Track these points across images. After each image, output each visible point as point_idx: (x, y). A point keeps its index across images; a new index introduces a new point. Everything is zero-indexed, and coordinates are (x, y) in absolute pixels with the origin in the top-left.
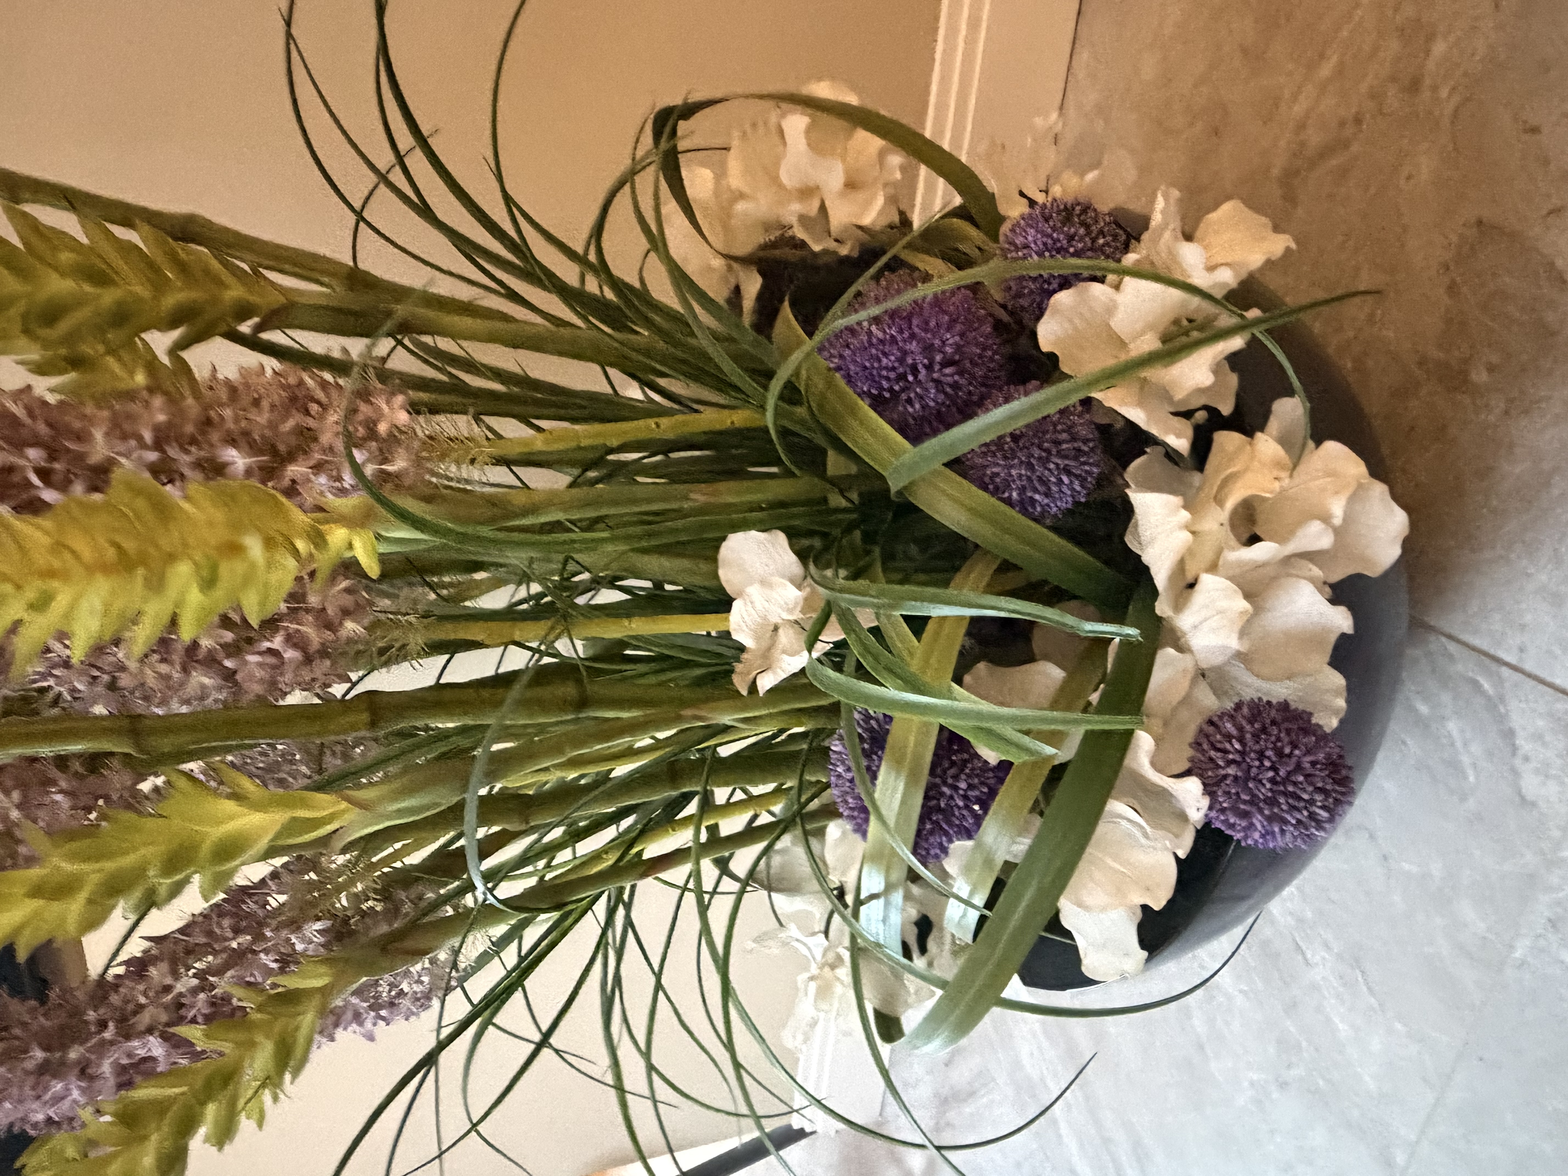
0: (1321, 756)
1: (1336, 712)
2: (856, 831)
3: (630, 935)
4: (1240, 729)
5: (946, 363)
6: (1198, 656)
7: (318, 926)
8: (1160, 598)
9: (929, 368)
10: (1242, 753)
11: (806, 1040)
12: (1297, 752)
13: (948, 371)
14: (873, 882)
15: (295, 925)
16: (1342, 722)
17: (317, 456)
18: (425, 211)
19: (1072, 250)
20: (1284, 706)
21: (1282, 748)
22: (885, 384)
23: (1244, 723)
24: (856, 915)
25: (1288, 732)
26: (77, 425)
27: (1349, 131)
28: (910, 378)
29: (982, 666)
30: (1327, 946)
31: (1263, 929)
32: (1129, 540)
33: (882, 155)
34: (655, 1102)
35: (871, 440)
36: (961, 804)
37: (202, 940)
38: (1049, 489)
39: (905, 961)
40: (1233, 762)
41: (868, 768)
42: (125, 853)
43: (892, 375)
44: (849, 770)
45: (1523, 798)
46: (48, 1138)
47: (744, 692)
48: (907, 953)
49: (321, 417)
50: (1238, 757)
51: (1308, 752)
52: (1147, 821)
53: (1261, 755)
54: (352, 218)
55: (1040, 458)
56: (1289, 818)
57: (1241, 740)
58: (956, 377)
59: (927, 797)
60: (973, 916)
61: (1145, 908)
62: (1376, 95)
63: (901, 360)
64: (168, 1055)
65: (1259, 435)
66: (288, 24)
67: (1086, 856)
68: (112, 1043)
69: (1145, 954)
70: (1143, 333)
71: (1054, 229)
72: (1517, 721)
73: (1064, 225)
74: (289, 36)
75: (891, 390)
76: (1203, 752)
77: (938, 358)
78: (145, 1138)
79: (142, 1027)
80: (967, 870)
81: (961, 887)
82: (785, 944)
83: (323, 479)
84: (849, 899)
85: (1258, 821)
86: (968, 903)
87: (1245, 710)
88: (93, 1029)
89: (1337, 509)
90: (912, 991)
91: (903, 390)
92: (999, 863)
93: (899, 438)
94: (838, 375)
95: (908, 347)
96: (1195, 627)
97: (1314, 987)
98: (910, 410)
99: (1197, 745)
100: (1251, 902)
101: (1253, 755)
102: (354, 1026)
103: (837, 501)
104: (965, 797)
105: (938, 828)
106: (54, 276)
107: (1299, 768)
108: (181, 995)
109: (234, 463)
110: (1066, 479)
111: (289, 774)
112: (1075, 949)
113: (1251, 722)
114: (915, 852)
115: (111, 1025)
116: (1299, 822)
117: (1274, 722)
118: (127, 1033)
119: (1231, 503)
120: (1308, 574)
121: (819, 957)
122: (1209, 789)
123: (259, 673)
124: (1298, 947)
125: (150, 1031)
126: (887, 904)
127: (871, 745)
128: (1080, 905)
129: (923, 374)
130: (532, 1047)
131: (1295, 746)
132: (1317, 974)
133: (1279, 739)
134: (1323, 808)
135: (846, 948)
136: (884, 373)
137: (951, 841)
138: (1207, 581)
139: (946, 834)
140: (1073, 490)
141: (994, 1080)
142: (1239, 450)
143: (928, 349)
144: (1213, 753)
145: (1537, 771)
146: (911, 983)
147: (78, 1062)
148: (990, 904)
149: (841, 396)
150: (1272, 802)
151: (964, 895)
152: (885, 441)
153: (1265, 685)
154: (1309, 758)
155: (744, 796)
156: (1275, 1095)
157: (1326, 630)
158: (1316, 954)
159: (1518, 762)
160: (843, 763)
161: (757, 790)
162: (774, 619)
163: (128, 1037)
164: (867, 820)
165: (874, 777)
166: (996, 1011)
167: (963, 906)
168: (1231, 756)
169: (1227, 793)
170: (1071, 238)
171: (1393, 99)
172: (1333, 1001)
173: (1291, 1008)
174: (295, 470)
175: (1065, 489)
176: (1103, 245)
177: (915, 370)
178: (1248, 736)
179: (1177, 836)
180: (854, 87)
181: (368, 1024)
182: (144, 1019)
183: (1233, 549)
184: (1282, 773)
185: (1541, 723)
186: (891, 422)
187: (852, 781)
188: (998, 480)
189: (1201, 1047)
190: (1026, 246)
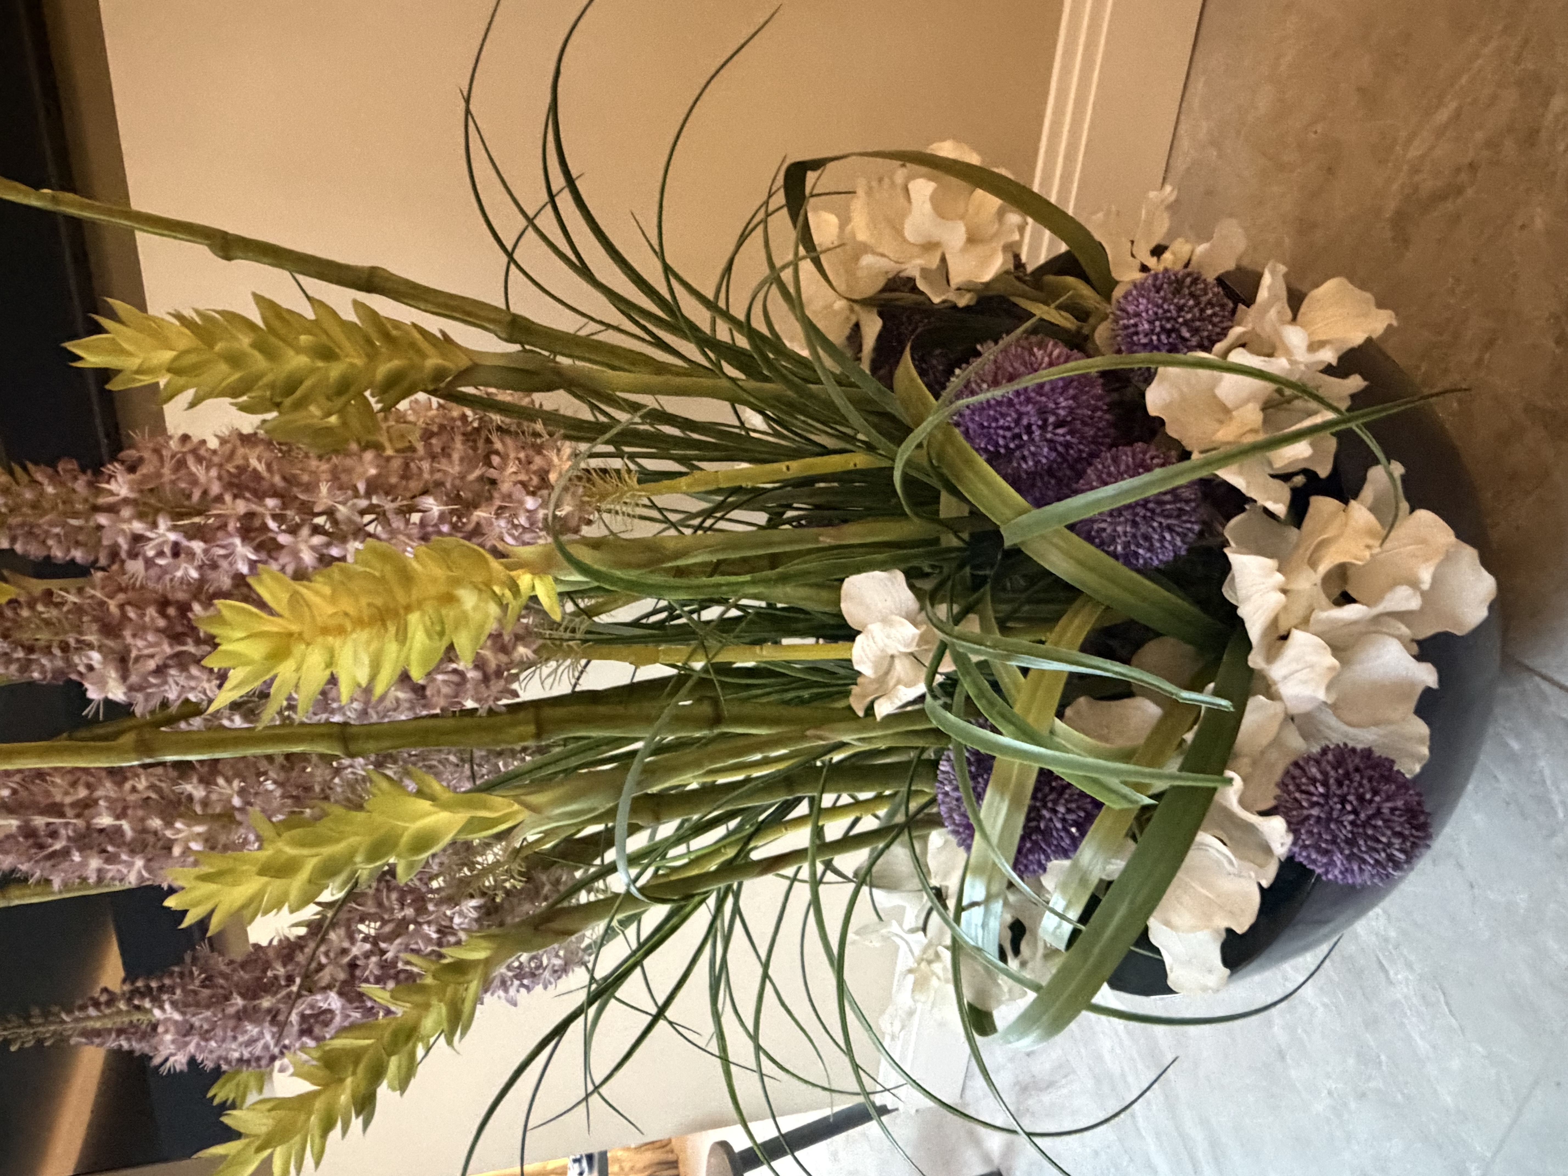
0: (1400, 803)
1: (1419, 759)
2: (960, 845)
3: (738, 921)
4: (1325, 774)
5: (1059, 424)
6: (1288, 704)
7: (474, 903)
8: (1253, 652)
9: (1043, 428)
10: (1326, 796)
11: (903, 1028)
12: (1377, 799)
13: (1060, 431)
14: (975, 890)
15: (452, 900)
16: (1424, 769)
17: (498, 503)
18: (583, 270)
19: (1181, 320)
20: (1368, 753)
21: (1363, 794)
22: (1001, 442)
23: (1329, 768)
24: (957, 919)
25: (1370, 779)
26: (305, 478)
27: (1464, 177)
28: (1025, 437)
29: (1082, 700)
30: (1409, 966)
31: (1347, 946)
32: (1226, 592)
33: (1001, 214)
34: (762, 1075)
35: (986, 492)
36: (1059, 825)
37: (373, 910)
38: (1152, 545)
39: (1001, 964)
40: (1317, 804)
41: (974, 789)
42: (338, 841)
43: (1008, 434)
44: (956, 789)
46: (238, 1072)
47: (861, 714)
48: (1003, 957)
49: (502, 468)
50: (1322, 801)
51: (1388, 799)
52: (1234, 852)
53: (1343, 800)
54: (505, 259)
55: (1144, 517)
56: (1367, 857)
57: (1325, 784)
58: (1068, 438)
59: (1028, 819)
60: (1067, 929)
61: (1229, 931)
62: (1492, 144)
63: (1017, 422)
64: (343, 1008)
65: (1353, 503)
66: (467, 101)
67: (1175, 881)
68: (299, 995)
69: (1227, 971)
70: (1247, 401)
71: (1165, 299)
73: (1174, 295)
74: (468, 112)
75: (1006, 447)
76: (1289, 793)
77: (1052, 419)
78: (341, 1080)
79: (323, 984)
80: (1063, 887)
81: (1058, 902)
82: (886, 938)
83: (502, 523)
84: (951, 903)
85: (1338, 858)
86: (1062, 917)
87: (1330, 757)
88: (283, 983)
89: (1426, 576)
90: (1006, 989)
91: (1018, 447)
92: (1094, 881)
93: (1012, 491)
94: (957, 431)
95: (1023, 409)
96: (1285, 678)
97: (1395, 1004)
98: (1024, 466)
99: (1282, 785)
100: (1331, 925)
101: (1336, 799)
102: (501, 993)
103: (950, 541)
104: (1064, 820)
105: (1036, 847)
106: (291, 353)
107: (1378, 813)
108: (356, 958)
109: (430, 510)
110: (1168, 536)
111: (440, 762)
112: (1162, 963)
113: (1336, 769)
114: (1015, 868)
115: (298, 980)
116: (1376, 861)
117: (1357, 770)
118: (309, 987)
119: (1323, 568)
120: (1397, 633)
121: (917, 952)
122: (1293, 827)
123: (446, 690)
124: (1382, 966)
125: (329, 987)
126: (987, 913)
127: (977, 768)
128: (1167, 923)
129: (1037, 433)
130: (649, 1018)
131: (1375, 792)
132: (1398, 993)
133: (1361, 785)
134: (1401, 850)
135: (947, 948)
136: (1001, 432)
137: (1048, 859)
138: (1298, 637)
139: (1044, 852)
140: (1174, 545)
141: (1074, 1072)
142: (1333, 515)
143: (1043, 412)
144: (1298, 795)
146: (1004, 982)
147: (269, 1011)
148: (1084, 918)
149: (960, 451)
150: (1351, 842)
151: (1059, 909)
152: (1000, 494)
153: (1352, 731)
154: (1389, 805)
155: (851, 801)
156: (1353, 1105)
157: (1412, 684)
158: (1398, 973)
160: (950, 782)
161: (863, 796)
162: (891, 652)
163: (311, 991)
164: (972, 836)
165: (980, 797)
166: (1085, 1014)
167: (1057, 919)
168: (1315, 799)
169: (1310, 833)
170: (1180, 309)
171: (1509, 147)
172: (1414, 1019)
173: (1372, 1023)
174: (480, 514)
175: (1167, 544)
176: (1211, 316)
177: (1029, 429)
178: (1332, 781)
179: (1261, 866)
180: (976, 148)
181: (512, 991)
182: (325, 977)
183: (1323, 610)
184: (1363, 816)
186: (1005, 477)
187: (958, 799)
188: (1104, 535)
189: (1282, 1056)
190: (1137, 315)
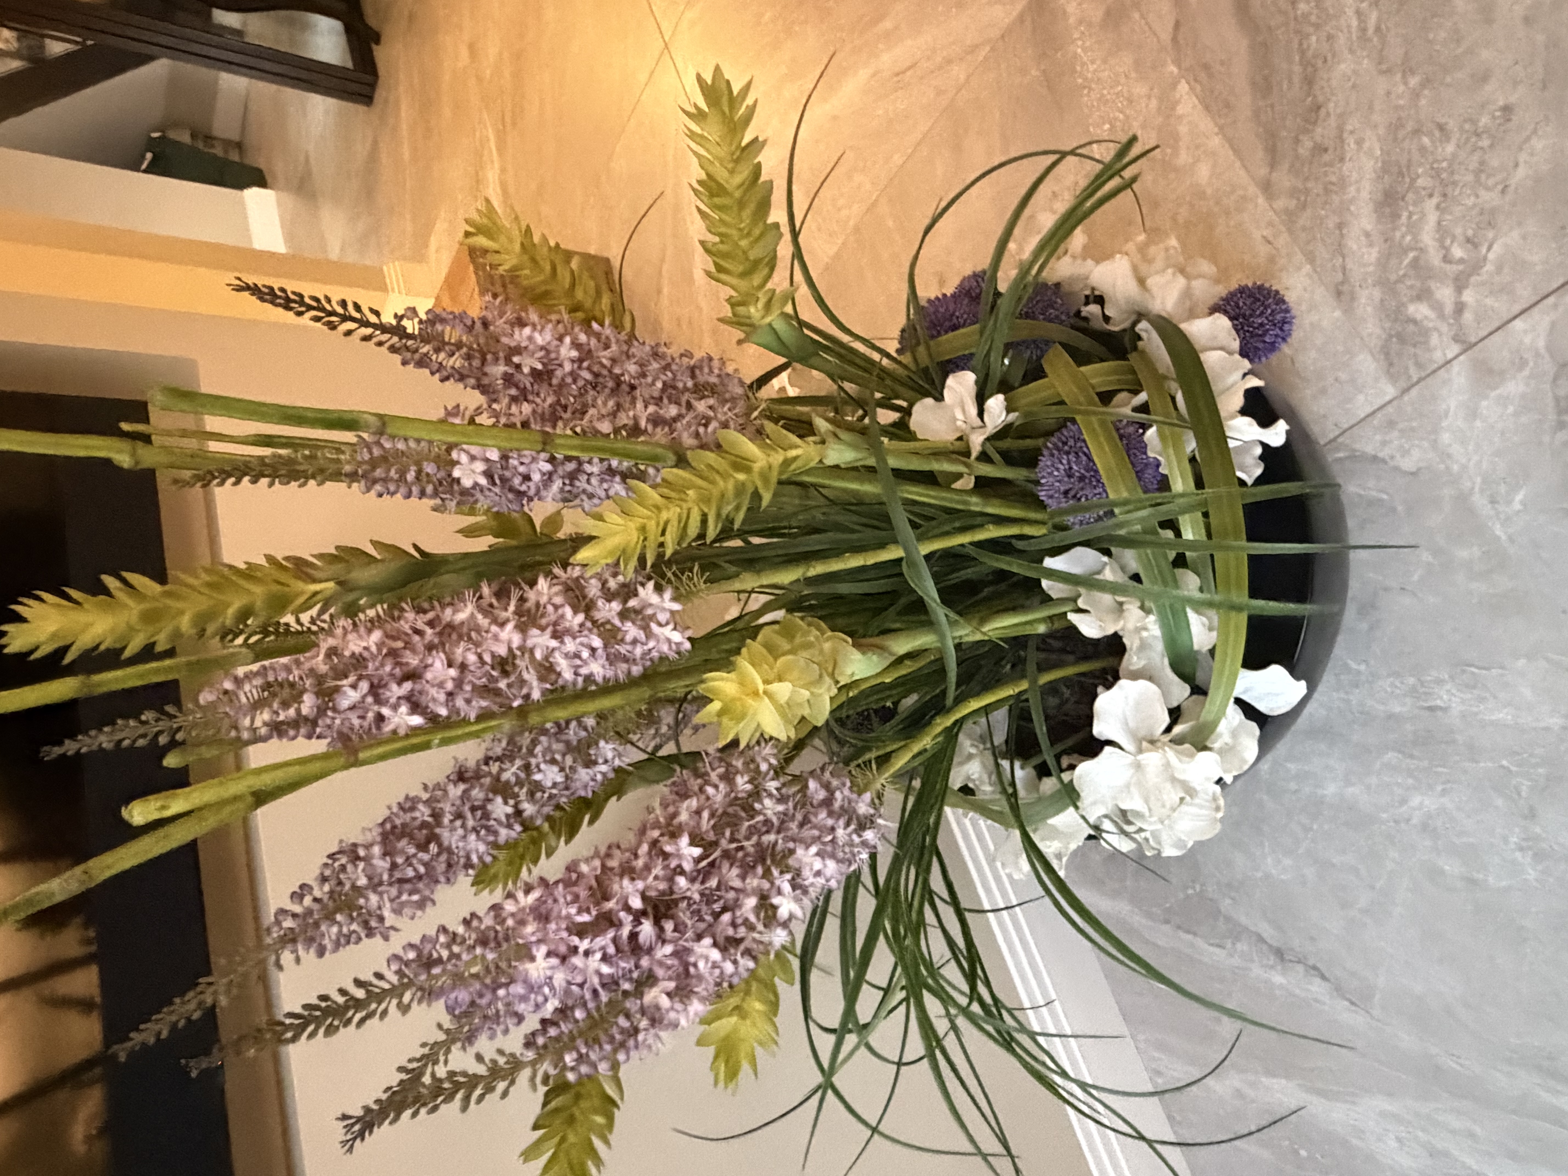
30: (1440, 682)
45: (1412, 474)
72: (1369, 449)
97: (1464, 717)
132: (1457, 708)
145: (1403, 456)
158: (1442, 698)
159: (1391, 463)
172: (1482, 708)
185: (1378, 437)
